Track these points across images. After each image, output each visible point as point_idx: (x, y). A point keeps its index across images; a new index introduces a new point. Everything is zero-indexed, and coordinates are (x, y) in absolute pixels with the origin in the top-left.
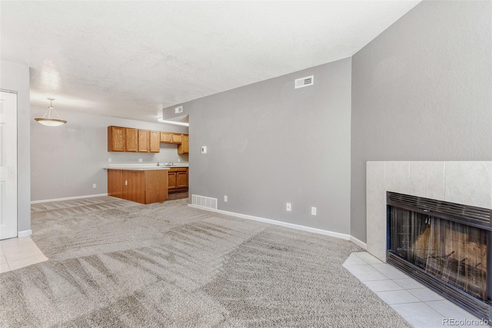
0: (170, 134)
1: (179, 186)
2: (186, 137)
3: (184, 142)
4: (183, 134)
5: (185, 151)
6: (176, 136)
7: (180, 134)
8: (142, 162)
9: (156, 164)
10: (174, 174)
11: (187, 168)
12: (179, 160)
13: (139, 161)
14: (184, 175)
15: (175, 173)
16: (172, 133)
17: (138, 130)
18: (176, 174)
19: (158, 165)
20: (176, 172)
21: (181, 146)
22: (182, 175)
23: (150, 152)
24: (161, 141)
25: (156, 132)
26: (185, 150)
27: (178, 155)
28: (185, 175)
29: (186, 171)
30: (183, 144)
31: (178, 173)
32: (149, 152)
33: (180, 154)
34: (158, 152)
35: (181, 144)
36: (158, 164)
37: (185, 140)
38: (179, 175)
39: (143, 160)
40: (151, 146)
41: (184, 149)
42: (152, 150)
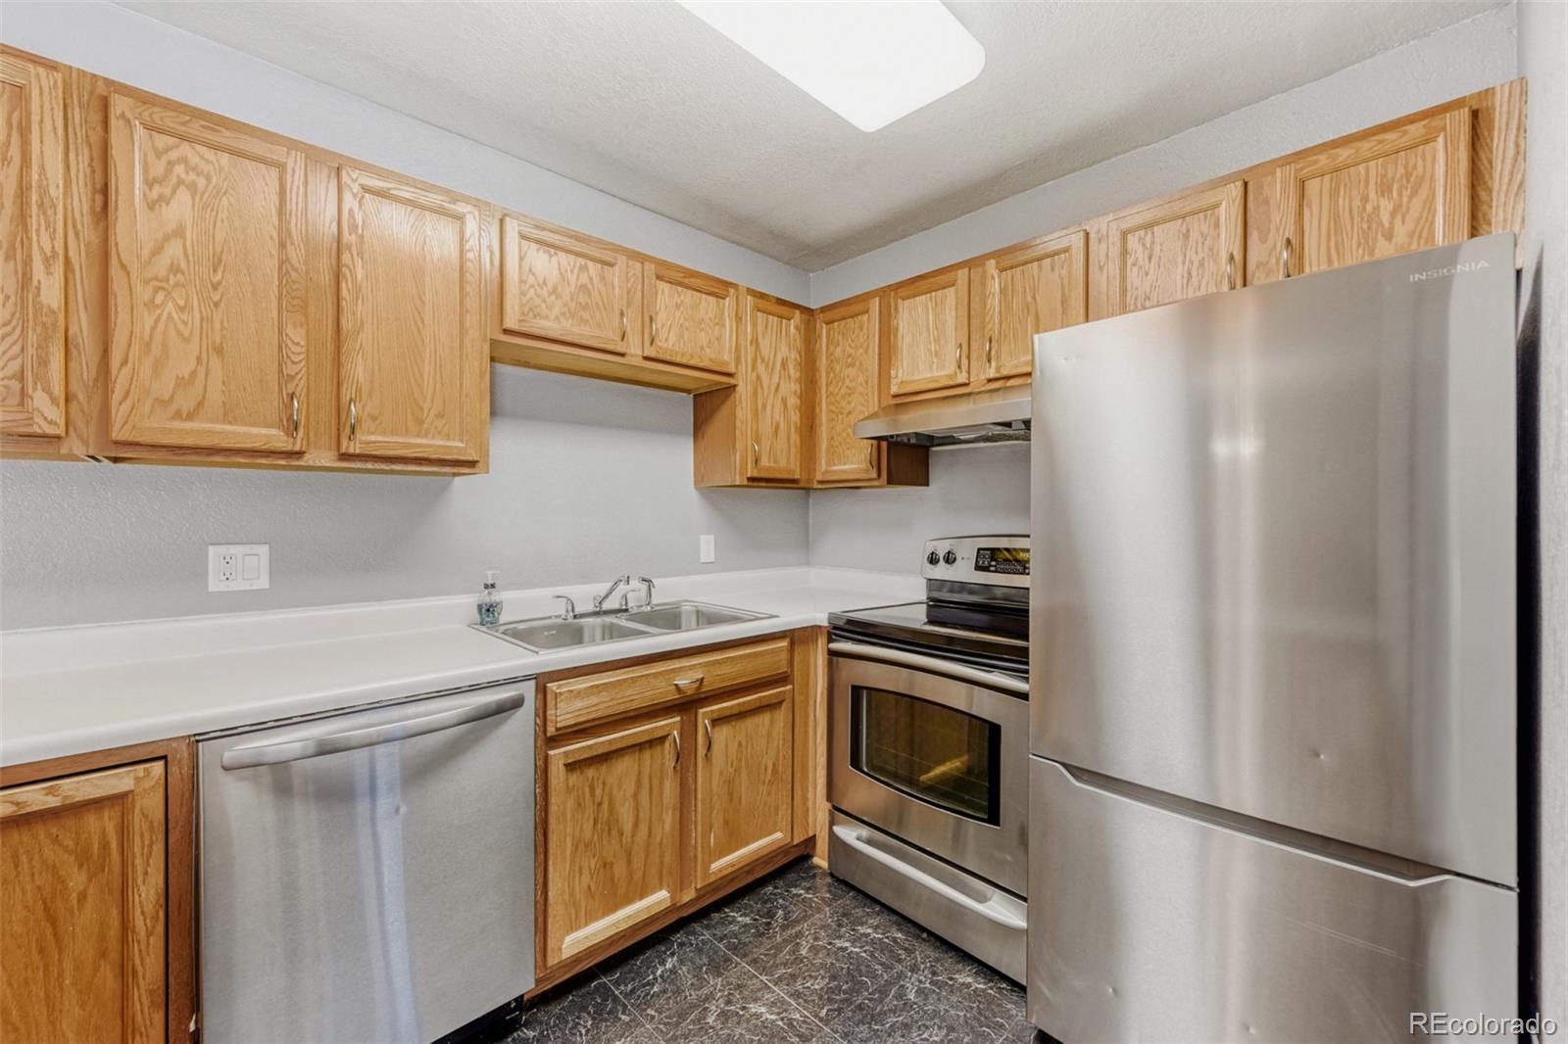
0: (622, 259)
1: (715, 866)
2: (773, 320)
3: (761, 368)
4: (751, 292)
5: (764, 462)
6: (688, 296)
7: (718, 288)
8: (263, 583)
9: (467, 602)
10: (656, 742)
11: (792, 644)
12: (707, 547)
13: (215, 585)
14: (765, 718)
15: (670, 724)
16: (643, 258)
17: (105, 105)
18: (689, 731)
19: (488, 612)
20: (686, 705)
21: (725, 410)
22: (750, 723)
23: (344, 457)
24: (511, 323)
25: (435, 199)
26: (766, 445)
27: (694, 491)
28: (781, 716)
29: (783, 679)
30: (743, 390)
31: (705, 713)
32: (325, 458)
33: (710, 489)
34: (472, 464)
35: (735, 386)
36: (485, 597)
37: (765, 351)
38: (722, 735)
39: (279, 568)
40: (358, 370)
41: (757, 439)
42: (368, 439)
